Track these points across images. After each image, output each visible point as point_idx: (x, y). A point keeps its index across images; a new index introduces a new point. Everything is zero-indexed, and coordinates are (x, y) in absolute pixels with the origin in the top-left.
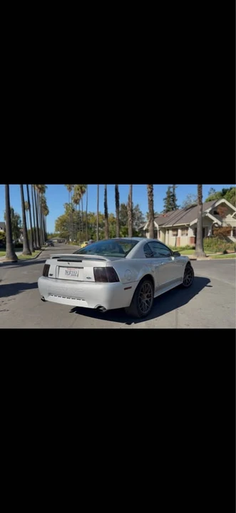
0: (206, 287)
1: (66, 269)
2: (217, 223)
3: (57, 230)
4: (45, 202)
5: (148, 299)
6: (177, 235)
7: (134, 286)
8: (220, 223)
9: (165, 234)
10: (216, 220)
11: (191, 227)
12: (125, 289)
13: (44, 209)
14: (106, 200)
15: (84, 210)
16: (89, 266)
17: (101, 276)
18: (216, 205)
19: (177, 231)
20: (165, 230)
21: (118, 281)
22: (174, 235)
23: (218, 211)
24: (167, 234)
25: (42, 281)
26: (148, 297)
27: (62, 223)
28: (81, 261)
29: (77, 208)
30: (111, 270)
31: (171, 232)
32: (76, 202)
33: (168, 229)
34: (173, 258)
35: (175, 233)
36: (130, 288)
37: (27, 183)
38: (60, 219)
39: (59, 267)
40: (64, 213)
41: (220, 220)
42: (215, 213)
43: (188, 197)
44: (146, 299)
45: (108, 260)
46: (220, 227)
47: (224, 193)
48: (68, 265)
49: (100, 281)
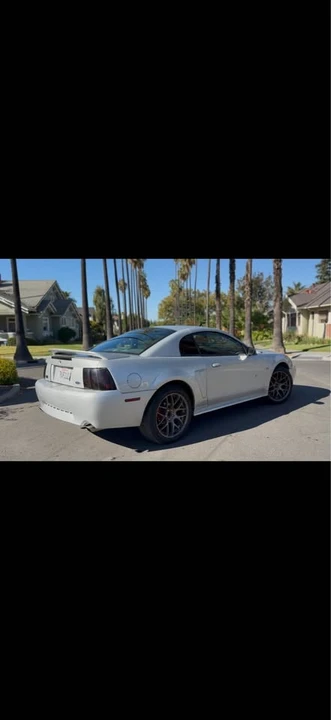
0: (312, 405)
1: (60, 369)
3: (161, 316)
4: (145, 280)
5: (179, 418)
6: (326, 321)
7: (146, 398)
9: (308, 318)
12: (126, 401)
13: (144, 288)
14: (218, 271)
15: (193, 288)
16: (79, 365)
17: (91, 380)
19: (327, 314)
20: (309, 313)
21: (115, 388)
22: (322, 321)
24: (311, 320)
26: (179, 413)
27: (167, 308)
28: (71, 359)
29: (186, 286)
30: (105, 372)
31: (316, 316)
32: (184, 277)
33: (313, 312)
34: (243, 357)
35: (324, 317)
36: (138, 399)
37: (126, 258)
38: (164, 302)
39: (55, 366)
40: (169, 294)
44: (176, 417)
45: (103, 358)
48: (60, 364)
49: (89, 388)
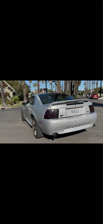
16: (87, 105)
28: (83, 103)
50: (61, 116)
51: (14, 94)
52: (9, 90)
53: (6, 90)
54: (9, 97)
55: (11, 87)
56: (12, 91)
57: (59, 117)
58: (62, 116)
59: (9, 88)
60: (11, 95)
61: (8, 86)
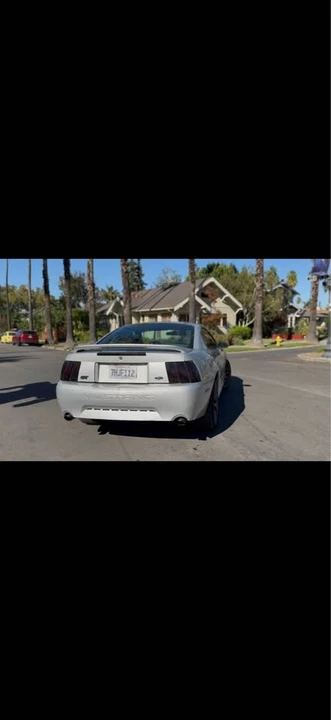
1: (113, 367)
2: (205, 309)
8: (209, 309)
10: (204, 305)
11: (175, 313)
16: (159, 361)
17: (178, 374)
18: (205, 284)
19: (156, 317)
20: (139, 316)
21: (199, 380)
23: (207, 292)
25: (64, 388)
28: (145, 355)
30: (189, 365)
31: (146, 318)
33: (143, 315)
35: (154, 320)
39: (99, 364)
41: (209, 304)
42: (203, 296)
43: (164, 272)
46: (209, 314)
47: (210, 270)
48: (121, 361)
49: (177, 382)
50: (83, 377)
51: (240, 317)
52: (226, 306)
53: (219, 305)
54: (225, 324)
55: (234, 296)
56: (235, 307)
57: (79, 379)
58: (86, 377)
59: (228, 301)
60: (232, 318)
61: (224, 294)
